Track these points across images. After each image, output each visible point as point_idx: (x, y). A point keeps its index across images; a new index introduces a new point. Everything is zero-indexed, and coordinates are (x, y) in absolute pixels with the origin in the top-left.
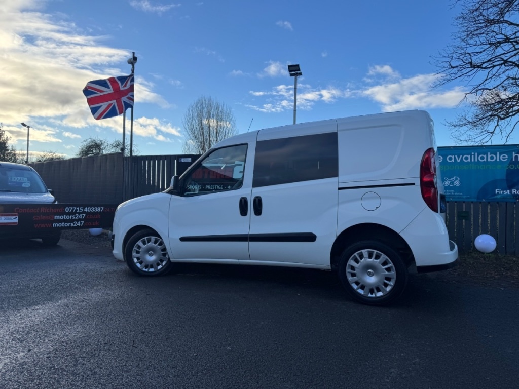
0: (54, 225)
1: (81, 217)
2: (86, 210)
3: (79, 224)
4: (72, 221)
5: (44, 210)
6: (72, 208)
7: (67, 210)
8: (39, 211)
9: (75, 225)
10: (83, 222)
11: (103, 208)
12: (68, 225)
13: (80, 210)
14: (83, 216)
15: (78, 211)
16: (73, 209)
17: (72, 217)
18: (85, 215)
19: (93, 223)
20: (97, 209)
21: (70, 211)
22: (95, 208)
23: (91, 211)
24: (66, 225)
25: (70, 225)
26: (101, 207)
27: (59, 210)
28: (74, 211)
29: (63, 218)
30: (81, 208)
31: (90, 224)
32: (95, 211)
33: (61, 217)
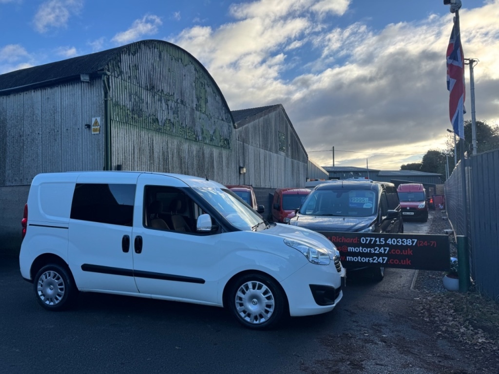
0: (349, 258)
1: (383, 252)
2: (389, 241)
3: (380, 260)
4: (370, 255)
5: (336, 240)
6: (369, 239)
7: (363, 240)
9: (375, 261)
10: (386, 258)
11: (416, 240)
12: (366, 260)
13: (380, 242)
14: (385, 250)
15: (378, 243)
16: (371, 240)
17: (370, 251)
18: (388, 248)
19: (402, 261)
20: (407, 242)
21: (367, 242)
22: (403, 240)
23: (397, 244)
24: (363, 260)
25: (369, 260)
26: (413, 240)
27: (353, 241)
28: (372, 243)
29: (358, 251)
30: (382, 239)
31: (396, 262)
32: (403, 244)
33: (356, 248)
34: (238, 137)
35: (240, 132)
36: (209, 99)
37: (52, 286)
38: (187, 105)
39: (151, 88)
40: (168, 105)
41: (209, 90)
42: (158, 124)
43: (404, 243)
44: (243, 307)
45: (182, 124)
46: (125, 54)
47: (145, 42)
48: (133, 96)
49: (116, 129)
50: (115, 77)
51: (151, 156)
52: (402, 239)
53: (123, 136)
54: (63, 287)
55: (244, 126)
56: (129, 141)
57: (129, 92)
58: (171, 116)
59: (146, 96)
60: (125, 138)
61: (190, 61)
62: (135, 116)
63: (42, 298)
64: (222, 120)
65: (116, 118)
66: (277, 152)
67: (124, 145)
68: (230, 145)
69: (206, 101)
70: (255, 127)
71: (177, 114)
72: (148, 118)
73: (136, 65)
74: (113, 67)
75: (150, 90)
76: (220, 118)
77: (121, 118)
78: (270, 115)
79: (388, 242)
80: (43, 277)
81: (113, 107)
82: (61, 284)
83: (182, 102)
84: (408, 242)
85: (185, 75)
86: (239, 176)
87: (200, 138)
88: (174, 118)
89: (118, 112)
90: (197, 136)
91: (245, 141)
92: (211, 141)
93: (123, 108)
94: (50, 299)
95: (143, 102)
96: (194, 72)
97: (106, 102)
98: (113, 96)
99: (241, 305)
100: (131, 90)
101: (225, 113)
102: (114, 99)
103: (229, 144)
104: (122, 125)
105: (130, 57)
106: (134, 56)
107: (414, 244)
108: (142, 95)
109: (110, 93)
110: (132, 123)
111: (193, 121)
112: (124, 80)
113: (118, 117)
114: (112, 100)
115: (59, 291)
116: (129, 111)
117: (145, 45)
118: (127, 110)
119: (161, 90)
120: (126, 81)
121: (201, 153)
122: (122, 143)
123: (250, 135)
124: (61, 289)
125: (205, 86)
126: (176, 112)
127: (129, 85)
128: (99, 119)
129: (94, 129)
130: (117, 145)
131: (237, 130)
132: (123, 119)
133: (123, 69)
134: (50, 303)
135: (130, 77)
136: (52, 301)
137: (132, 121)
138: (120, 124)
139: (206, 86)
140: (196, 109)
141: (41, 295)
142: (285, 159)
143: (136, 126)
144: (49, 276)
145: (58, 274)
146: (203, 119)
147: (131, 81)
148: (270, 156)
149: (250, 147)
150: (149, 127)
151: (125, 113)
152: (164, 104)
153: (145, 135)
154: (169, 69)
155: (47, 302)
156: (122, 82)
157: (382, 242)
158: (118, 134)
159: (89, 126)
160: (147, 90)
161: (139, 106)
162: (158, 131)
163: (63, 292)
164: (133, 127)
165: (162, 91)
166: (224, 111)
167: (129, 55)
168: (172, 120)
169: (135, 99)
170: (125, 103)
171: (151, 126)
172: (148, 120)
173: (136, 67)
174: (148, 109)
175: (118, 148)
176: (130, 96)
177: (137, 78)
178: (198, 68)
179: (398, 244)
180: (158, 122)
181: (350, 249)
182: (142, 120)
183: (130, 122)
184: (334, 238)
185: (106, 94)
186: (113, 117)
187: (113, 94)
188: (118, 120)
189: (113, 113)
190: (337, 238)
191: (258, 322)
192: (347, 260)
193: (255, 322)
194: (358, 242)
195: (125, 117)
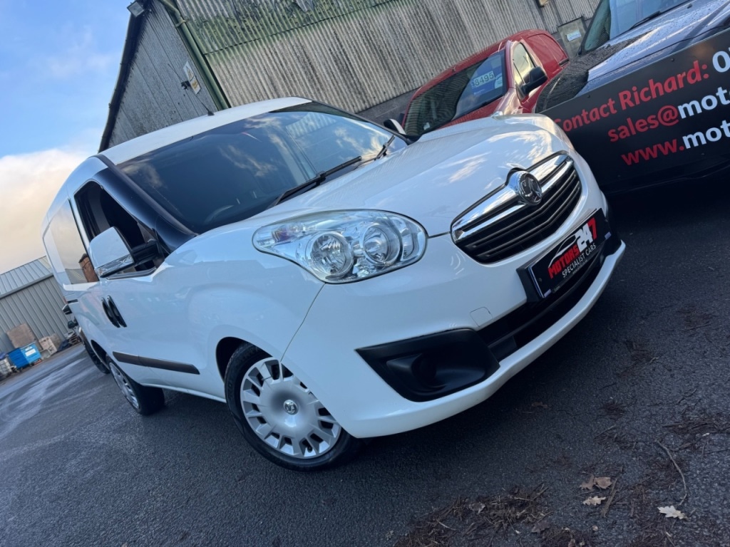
0: (691, 140)
5: (633, 99)
7: (721, 61)
8: (618, 105)
27: (685, 79)
29: (714, 105)
33: (704, 100)
42: (302, 11)
44: (266, 424)
49: (223, 66)
51: (312, 77)
53: (241, 70)
54: (128, 384)
56: (257, 73)
60: (245, 72)
65: (212, 47)
67: (251, 84)
72: (276, 11)
77: (221, 42)
81: (198, 30)
82: (124, 381)
86: (541, 13)
89: (212, 36)
93: (216, 22)
97: (180, 28)
98: (188, 12)
99: (262, 420)
102: (192, 15)
104: (229, 53)
109: (182, 11)
110: (246, 40)
113: (216, 42)
114: (191, 19)
115: (129, 389)
116: (230, 22)
118: (227, 21)
121: (422, 14)
122: (245, 83)
128: (187, 64)
129: (194, 85)
130: (236, 90)
132: (226, 40)
137: (246, 36)
138: (225, 54)
143: (259, 39)
150: (284, 27)
151: (225, 28)
153: (284, 46)
158: (229, 72)
159: (186, 85)
162: (307, 23)
164: (252, 45)
170: (216, 10)
171: (287, 23)
172: (278, 15)
175: (241, 96)
180: (299, 8)
181: (685, 110)
182: (266, 22)
183: (242, 38)
184: (625, 97)
185: (173, 14)
186: (207, 49)
187: (186, 9)
188: (217, 49)
189: (203, 41)
190: (636, 94)
191: (313, 454)
192: (688, 146)
193: (308, 454)
194: (706, 76)
195: (229, 36)
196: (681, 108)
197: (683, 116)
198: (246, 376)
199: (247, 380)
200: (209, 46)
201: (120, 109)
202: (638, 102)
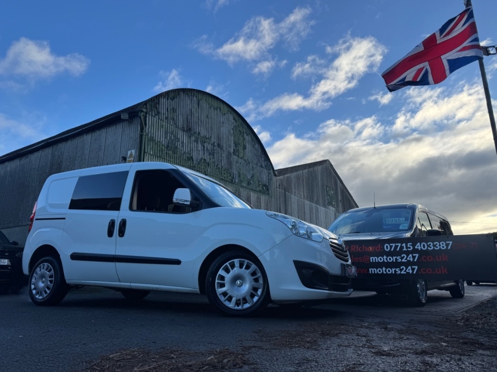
0: (372, 270)
1: (412, 259)
2: (419, 246)
3: (410, 269)
4: (396, 265)
5: (356, 249)
6: (394, 245)
7: (387, 247)
9: (402, 272)
10: (416, 267)
11: (451, 242)
12: (392, 271)
13: (407, 247)
14: (414, 257)
15: (405, 249)
16: (396, 247)
17: (396, 259)
18: (417, 255)
19: (436, 269)
20: (440, 245)
21: (392, 250)
22: (435, 243)
23: (427, 248)
24: (389, 271)
25: (395, 271)
26: (447, 242)
27: (375, 249)
28: (398, 250)
29: (382, 261)
30: (409, 244)
31: (429, 271)
32: (435, 248)
33: (379, 258)
34: (279, 185)
35: (281, 180)
36: (247, 146)
37: (44, 279)
38: (224, 149)
39: (188, 130)
40: (204, 147)
41: (248, 138)
42: (193, 162)
43: (437, 247)
45: (218, 165)
46: (164, 98)
47: (184, 90)
48: (168, 134)
50: (152, 116)
52: (433, 243)
54: (53, 279)
55: (286, 175)
57: (165, 130)
58: (207, 157)
59: (183, 137)
61: (229, 111)
62: (170, 152)
63: (34, 292)
64: (262, 166)
65: (150, 151)
66: (324, 206)
68: (270, 192)
69: (245, 148)
70: (298, 178)
71: (213, 155)
72: (183, 155)
73: (174, 109)
74: (151, 107)
75: (187, 131)
76: (259, 164)
78: (316, 168)
79: (416, 247)
80: (38, 269)
81: (148, 141)
82: (51, 277)
83: (219, 145)
84: (442, 245)
85: (223, 123)
87: (237, 181)
88: (210, 159)
89: (153, 147)
90: (233, 178)
91: (286, 189)
92: (248, 184)
93: (157, 143)
94: (40, 293)
95: (179, 141)
96: (233, 121)
97: (141, 136)
98: (148, 132)
100: (168, 129)
101: (265, 161)
102: (149, 134)
103: (268, 190)
104: (155, 158)
105: (169, 101)
106: (172, 101)
107: (449, 248)
108: (178, 135)
109: (147, 129)
110: (166, 158)
111: (230, 163)
112: (161, 120)
113: (153, 151)
115: (49, 283)
116: (163, 147)
117: (184, 93)
118: (162, 146)
119: (197, 133)
120: (163, 121)
123: (293, 185)
124: (51, 282)
125: (243, 134)
126: (212, 154)
127: (165, 124)
128: (133, 151)
129: (129, 161)
131: (278, 178)
132: (157, 153)
133: (161, 110)
134: (39, 296)
135: (167, 118)
136: (41, 295)
137: (167, 156)
138: (153, 158)
139: (245, 135)
140: (234, 154)
141: (34, 289)
142: (335, 214)
143: (170, 161)
144: (43, 269)
145: (50, 266)
146: (241, 163)
147: (168, 121)
148: (317, 209)
149: (292, 196)
150: (183, 164)
151: (160, 148)
152: (200, 145)
154: (207, 116)
155: (37, 296)
156: (159, 121)
157: (410, 248)
159: (125, 159)
160: (184, 131)
161: (175, 144)
162: (193, 168)
163: (52, 285)
165: (199, 133)
166: (263, 159)
167: (168, 99)
168: (208, 160)
169: (170, 137)
170: (160, 139)
172: (183, 158)
173: (174, 110)
174: (183, 147)
176: (166, 133)
177: (174, 119)
178: (237, 118)
179: (429, 248)
180: (193, 160)
181: (373, 259)
182: (177, 156)
183: (164, 157)
184: (353, 247)
185: (142, 129)
186: (148, 151)
187: (149, 130)
188: (152, 153)
189: (148, 147)
190: (357, 248)
191: (240, 307)
192: (370, 272)
193: (236, 308)
194: (382, 250)
195: (159, 152)
196: (371, 258)
197: (371, 261)
198: (227, 264)
199: (227, 265)
200: (149, 150)
201: (51, 147)
202: (357, 251)
